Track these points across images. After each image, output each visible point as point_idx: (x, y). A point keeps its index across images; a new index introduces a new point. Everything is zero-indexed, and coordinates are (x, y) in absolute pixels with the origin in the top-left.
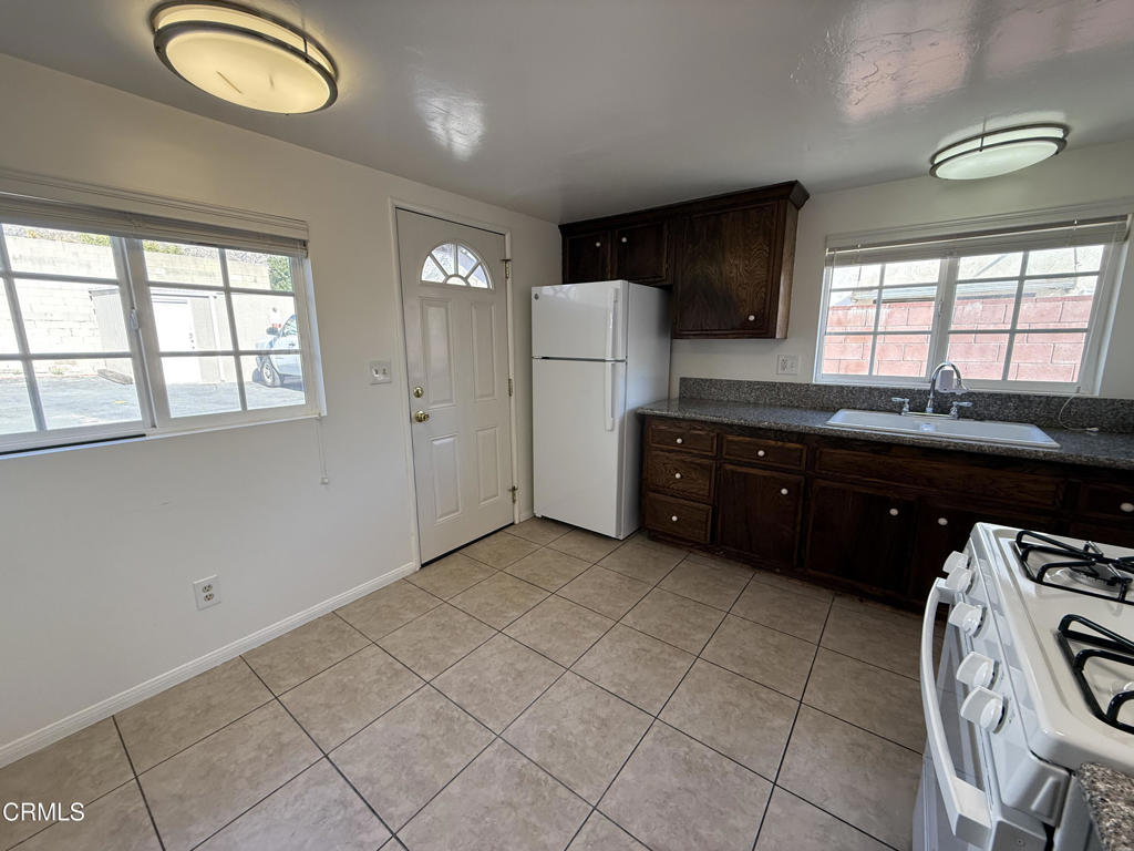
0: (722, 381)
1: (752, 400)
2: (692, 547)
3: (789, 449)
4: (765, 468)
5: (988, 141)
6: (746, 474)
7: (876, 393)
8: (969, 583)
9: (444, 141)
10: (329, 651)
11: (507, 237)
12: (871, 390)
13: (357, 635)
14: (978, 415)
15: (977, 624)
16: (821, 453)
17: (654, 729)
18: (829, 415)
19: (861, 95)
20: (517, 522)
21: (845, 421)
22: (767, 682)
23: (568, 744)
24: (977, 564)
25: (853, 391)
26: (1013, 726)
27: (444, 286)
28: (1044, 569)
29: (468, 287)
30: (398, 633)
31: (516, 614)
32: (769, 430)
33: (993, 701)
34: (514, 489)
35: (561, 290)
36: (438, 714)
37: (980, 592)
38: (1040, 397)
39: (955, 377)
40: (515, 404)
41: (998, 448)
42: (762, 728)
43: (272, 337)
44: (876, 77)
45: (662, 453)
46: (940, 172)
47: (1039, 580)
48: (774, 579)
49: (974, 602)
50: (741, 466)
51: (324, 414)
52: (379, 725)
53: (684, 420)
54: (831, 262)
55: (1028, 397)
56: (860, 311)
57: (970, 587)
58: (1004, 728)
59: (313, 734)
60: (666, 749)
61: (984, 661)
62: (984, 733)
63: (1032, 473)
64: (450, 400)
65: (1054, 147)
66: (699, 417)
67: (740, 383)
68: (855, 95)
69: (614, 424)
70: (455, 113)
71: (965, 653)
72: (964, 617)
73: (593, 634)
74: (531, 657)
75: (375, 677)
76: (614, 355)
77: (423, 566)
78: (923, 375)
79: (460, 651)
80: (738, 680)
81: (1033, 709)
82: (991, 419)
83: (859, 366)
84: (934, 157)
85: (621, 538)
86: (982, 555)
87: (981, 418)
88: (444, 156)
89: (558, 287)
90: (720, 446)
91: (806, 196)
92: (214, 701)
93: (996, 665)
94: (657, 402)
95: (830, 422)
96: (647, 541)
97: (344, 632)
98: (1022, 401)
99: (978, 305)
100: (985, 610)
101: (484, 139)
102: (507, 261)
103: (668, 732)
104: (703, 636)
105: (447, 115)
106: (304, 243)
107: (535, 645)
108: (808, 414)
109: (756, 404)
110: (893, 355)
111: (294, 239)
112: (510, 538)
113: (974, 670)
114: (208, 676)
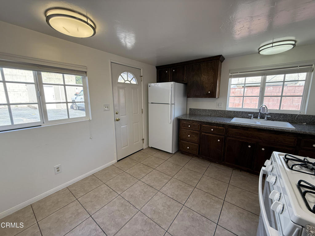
0: (201, 109)
1: (209, 115)
2: (193, 156)
3: (220, 129)
4: (213, 134)
5: (274, 45)
6: (208, 136)
7: (244, 113)
8: (272, 169)
9: (124, 45)
10: (92, 186)
11: (142, 70)
12: (243, 112)
13: (100, 181)
14: (273, 119)
15: (274, 181)
16: (229, 130)
17: (183, 209)
18: (231, 119)
19: (239, 33)
20: (144, 149)
21: (236, 121)
22: (215, 195)
23: (159, 213)
24: (274, 164)
25: (237, 112)
26: (286, 213)
27: (124, 83)
28: (293, 166)
29: (131, 84)
30: (111, 181)
31: (144, 175)
32: (214, 123)
33: (280, 205)
34: (143, 139)
35: (156, 84)
36: (122, 204)
37: (275, 171)
38: (289, 114)
39: (266, 108)
40: (144, 115)
41: (278, 129)
42: (213, 208)
43: (76, 96)
44: (243, 28)
45: (184, 130)
46: (261, 53)
47: (292, 169)
48: (216, 165)
49: (273, 175)
50: (207, 133)
51: (91, 119)
52: (106, 207)
53: (191, 120)
54: (231, 77)
55: (286, 114)
56: (239, 89)
57: (272, 170)
58: (283, 213)
59: (87, 210)
60: (186, 214)
61: (277, 193)
62: (277, 214)
63: (288, 136)
64: (126, 115)
65: (292, 46)
66: (195, 120)
67: (206, 110)
68: (238, 33)
69: (171, 121)
70: (128, 37)
71: (271, 190)
72: (271, 179)
73: (166, 181)
74: (148, 188)
75: (104, 193)
76: (171, 102)
77: (118, 161)
78: (257, 108)
79: (128, 186)
80: (207, 194)
81: (291, 207)
82: (276, 120)
83: (239, 105)
84: (259, 49)
85: (173, 153)
86: (275, 161)
87: (273, 120)
88: (124, 48)
89: (155, 84)
90: (201, 127)
91: (224, 59)
92: (59, 200)
93: (281, 194)
94: (183, 115)
95: (231, 121)
96: (181, 154)
97: (96, 180)
98: (284, 115)
99: (272, 88)
100: (276, 177)
101: (136, 44)
102: (141, 76)
103: (187, 209)
104: (197, 181)
105: (125, 38)
106: (86, 72)
107: (149, 184)
108: (225, 119)
109: (211, 116)
110: (248, 102)
111: (83, 71)
112: (142, 153)
113: (274, 195)
114: (58, 193)
